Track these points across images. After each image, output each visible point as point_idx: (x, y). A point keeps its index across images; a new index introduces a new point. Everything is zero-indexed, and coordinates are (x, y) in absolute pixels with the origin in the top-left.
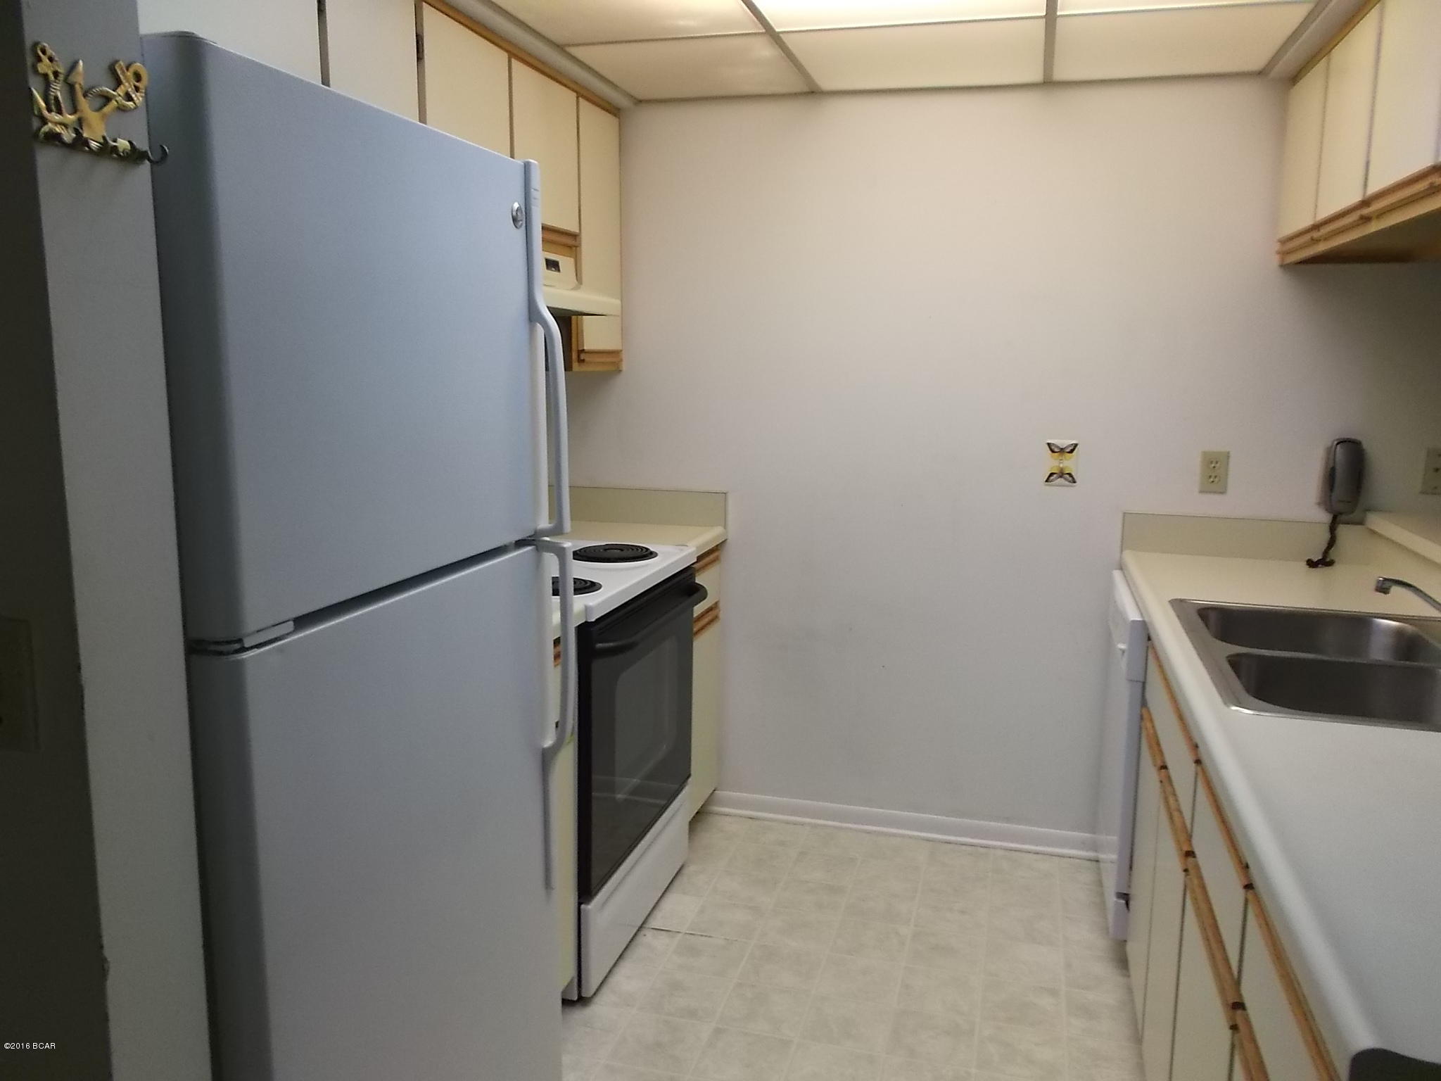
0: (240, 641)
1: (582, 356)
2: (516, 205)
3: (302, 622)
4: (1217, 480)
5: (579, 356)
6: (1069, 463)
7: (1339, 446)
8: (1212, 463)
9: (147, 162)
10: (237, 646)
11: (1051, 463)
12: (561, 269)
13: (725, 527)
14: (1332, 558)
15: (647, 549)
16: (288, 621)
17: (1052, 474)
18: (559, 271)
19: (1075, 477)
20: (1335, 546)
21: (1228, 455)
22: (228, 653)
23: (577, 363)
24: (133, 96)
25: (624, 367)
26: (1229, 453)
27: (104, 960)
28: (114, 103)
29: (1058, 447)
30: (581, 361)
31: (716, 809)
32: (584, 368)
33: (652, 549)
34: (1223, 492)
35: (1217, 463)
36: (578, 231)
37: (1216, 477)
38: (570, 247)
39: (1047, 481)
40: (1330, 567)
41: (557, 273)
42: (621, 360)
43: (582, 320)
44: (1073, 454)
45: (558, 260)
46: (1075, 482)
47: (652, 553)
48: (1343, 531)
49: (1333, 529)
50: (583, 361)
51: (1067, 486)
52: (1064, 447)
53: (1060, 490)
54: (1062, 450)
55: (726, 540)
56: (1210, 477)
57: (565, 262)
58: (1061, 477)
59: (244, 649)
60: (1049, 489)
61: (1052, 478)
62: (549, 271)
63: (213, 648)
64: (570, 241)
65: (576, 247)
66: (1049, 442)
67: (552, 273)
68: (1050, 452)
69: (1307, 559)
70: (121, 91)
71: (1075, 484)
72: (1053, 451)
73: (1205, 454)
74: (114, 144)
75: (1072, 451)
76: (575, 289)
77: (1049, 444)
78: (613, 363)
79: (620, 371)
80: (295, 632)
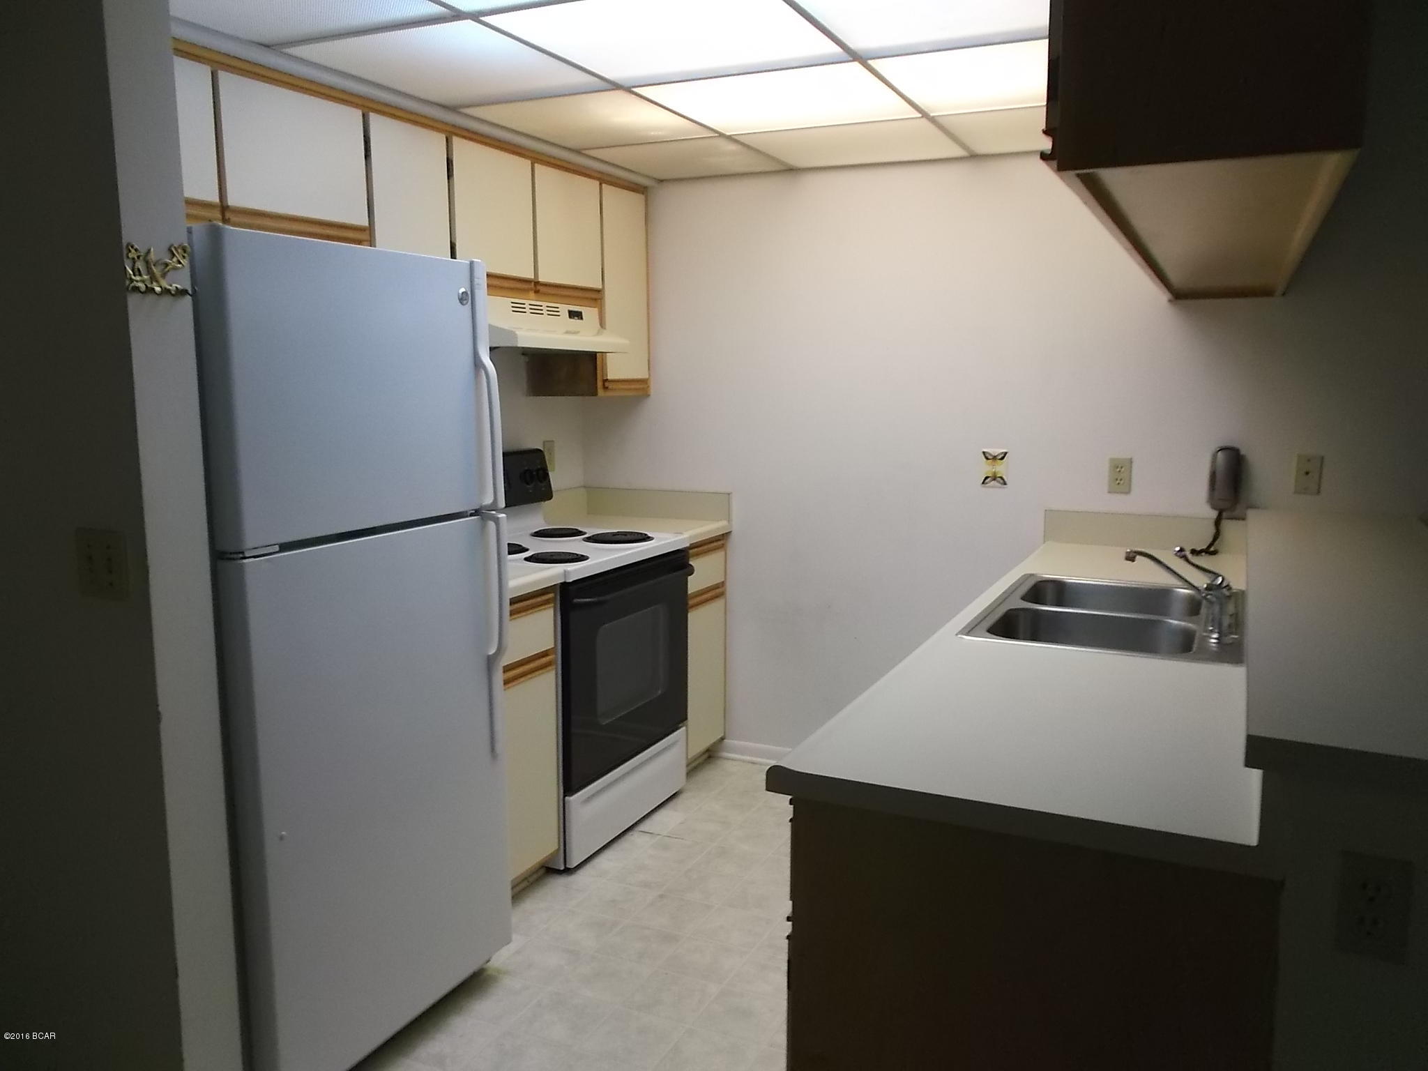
0: (243, 553)
1: (607, 384)
2: (463, 290)
3: (285, 547)
4: (1122, 482)
5: (604, 385)
6: (1000, 468)
7: (1220, 453)
8: (1117, 467)
9: (189, 296)
10: (241, 556)
11: (986, 468)
12: (584, 317)
13: (729, 521)
14: (1217, 548)
15: (646, 535)
16: (275, 545)
17: (986, 478)
18: (582, 318)
19: (1006, 480)
20: (1220, 537)
21: (1131, 461)
22: (237, 559)
23: (602, 390)
24: (181, 261)
25: (652, 391)
26: (1131, 459)
27: (159, 713)
28: (170, 267)
29: (991, 455)
30: (605, 388)
31: (726, 754)
32: (609, 394)
33: (650, 535)
34: (1128, 492)
35: (1122, 467)
36: (601, 287)
37: (1121, 480)
38: (596, 300)
39: (983, 483)
40: (1213, 556)
41: (581, 321)
42: (648, 387)
43: (606, 357)
44: (1004, 460)
45: (580, 310)
46: (1005, 484)
47: (649, 537)
48: (1229, 527)
49: (1218, 523)
50: (607, 388)
51: (1000, 488)
52: (996, 454)
53: (994, 489)
54: (995, 458)
55: (730, 532)
56: (1117, 480)
57: (589, 313)
58: (994, 480)
59: (245, 558)
60: (984, 490)
61: (987, 481)
62: (572, 320)
63: (228, 556)
64: (594, 295)
65: (600, 299)
66: (985, 450)
67: (575, 321)
68: (985, 460)
69: (1191, 548)
70: (175, 259)
71: (1005, 486)
72: (987, 459)
73: (1112, 460)
74: (170, 288)
75: (1002, 458)
76: (598, 333)
77: (984, 453)
78: (643, 388)
79: (649, 395)
80: (280, 551)
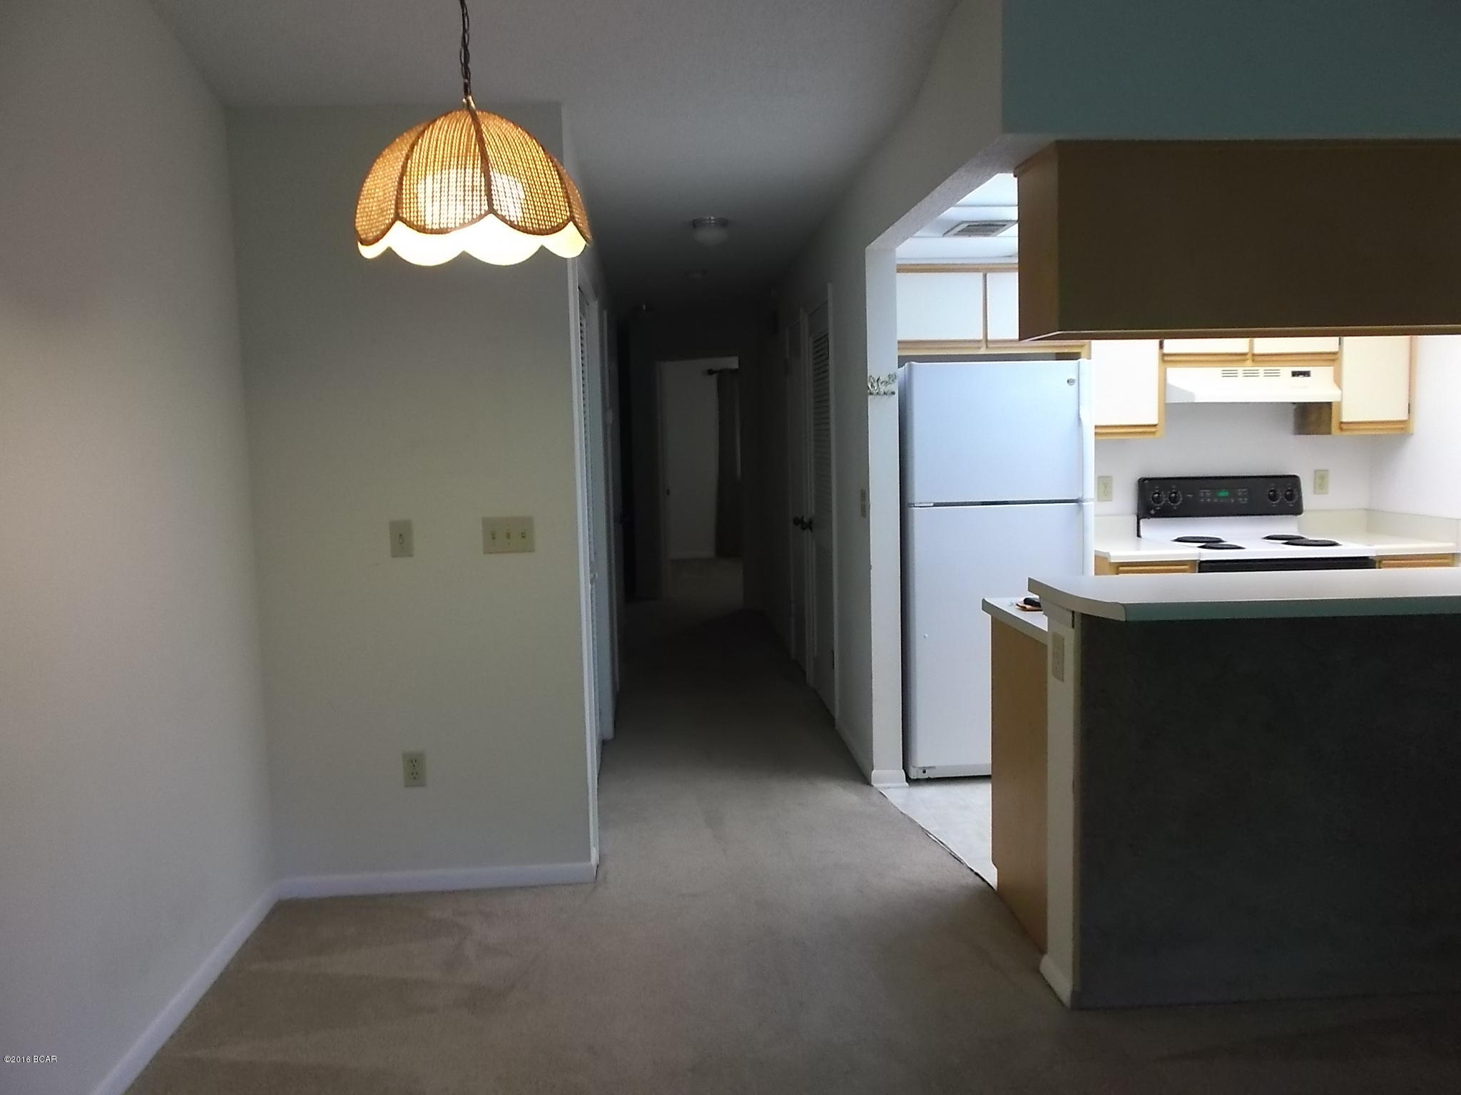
1: (1343, 426)
5: (1338, 426)
9: (897, 394)
10: (912, 505)
12: (1313, 375)
13: (1456, 543)
16: (931, 503)
18: (1310, 376)
23: (1337, 431)
24: (894, 380)
28: (889, 383)
30: (1342, 429)
33: (1340, 543)
36: (1336, 350)
41: (1308, 378)
42: (1408, 427)
45: (1308, 370)
55: (1456, 553)
57: (1320, 371)
59: (915, 507)
62: (1294, 378)
63: (909, 506)
65: (1335, 360)
67: (1300, 379)
70: (891, 380)
74: (888, 392)
76: (1331, 386)
79: (1411, 435)
80: (934, 506)
